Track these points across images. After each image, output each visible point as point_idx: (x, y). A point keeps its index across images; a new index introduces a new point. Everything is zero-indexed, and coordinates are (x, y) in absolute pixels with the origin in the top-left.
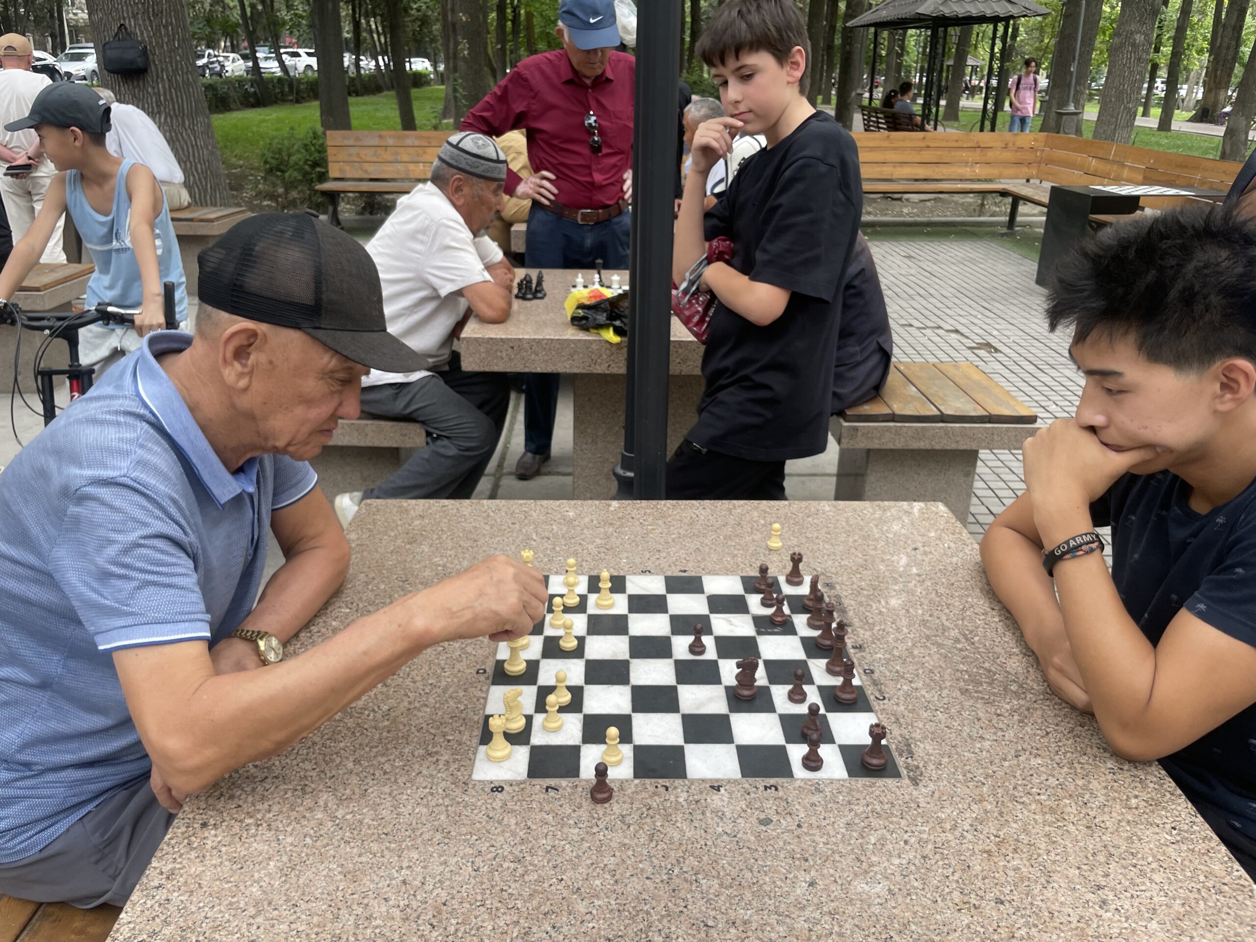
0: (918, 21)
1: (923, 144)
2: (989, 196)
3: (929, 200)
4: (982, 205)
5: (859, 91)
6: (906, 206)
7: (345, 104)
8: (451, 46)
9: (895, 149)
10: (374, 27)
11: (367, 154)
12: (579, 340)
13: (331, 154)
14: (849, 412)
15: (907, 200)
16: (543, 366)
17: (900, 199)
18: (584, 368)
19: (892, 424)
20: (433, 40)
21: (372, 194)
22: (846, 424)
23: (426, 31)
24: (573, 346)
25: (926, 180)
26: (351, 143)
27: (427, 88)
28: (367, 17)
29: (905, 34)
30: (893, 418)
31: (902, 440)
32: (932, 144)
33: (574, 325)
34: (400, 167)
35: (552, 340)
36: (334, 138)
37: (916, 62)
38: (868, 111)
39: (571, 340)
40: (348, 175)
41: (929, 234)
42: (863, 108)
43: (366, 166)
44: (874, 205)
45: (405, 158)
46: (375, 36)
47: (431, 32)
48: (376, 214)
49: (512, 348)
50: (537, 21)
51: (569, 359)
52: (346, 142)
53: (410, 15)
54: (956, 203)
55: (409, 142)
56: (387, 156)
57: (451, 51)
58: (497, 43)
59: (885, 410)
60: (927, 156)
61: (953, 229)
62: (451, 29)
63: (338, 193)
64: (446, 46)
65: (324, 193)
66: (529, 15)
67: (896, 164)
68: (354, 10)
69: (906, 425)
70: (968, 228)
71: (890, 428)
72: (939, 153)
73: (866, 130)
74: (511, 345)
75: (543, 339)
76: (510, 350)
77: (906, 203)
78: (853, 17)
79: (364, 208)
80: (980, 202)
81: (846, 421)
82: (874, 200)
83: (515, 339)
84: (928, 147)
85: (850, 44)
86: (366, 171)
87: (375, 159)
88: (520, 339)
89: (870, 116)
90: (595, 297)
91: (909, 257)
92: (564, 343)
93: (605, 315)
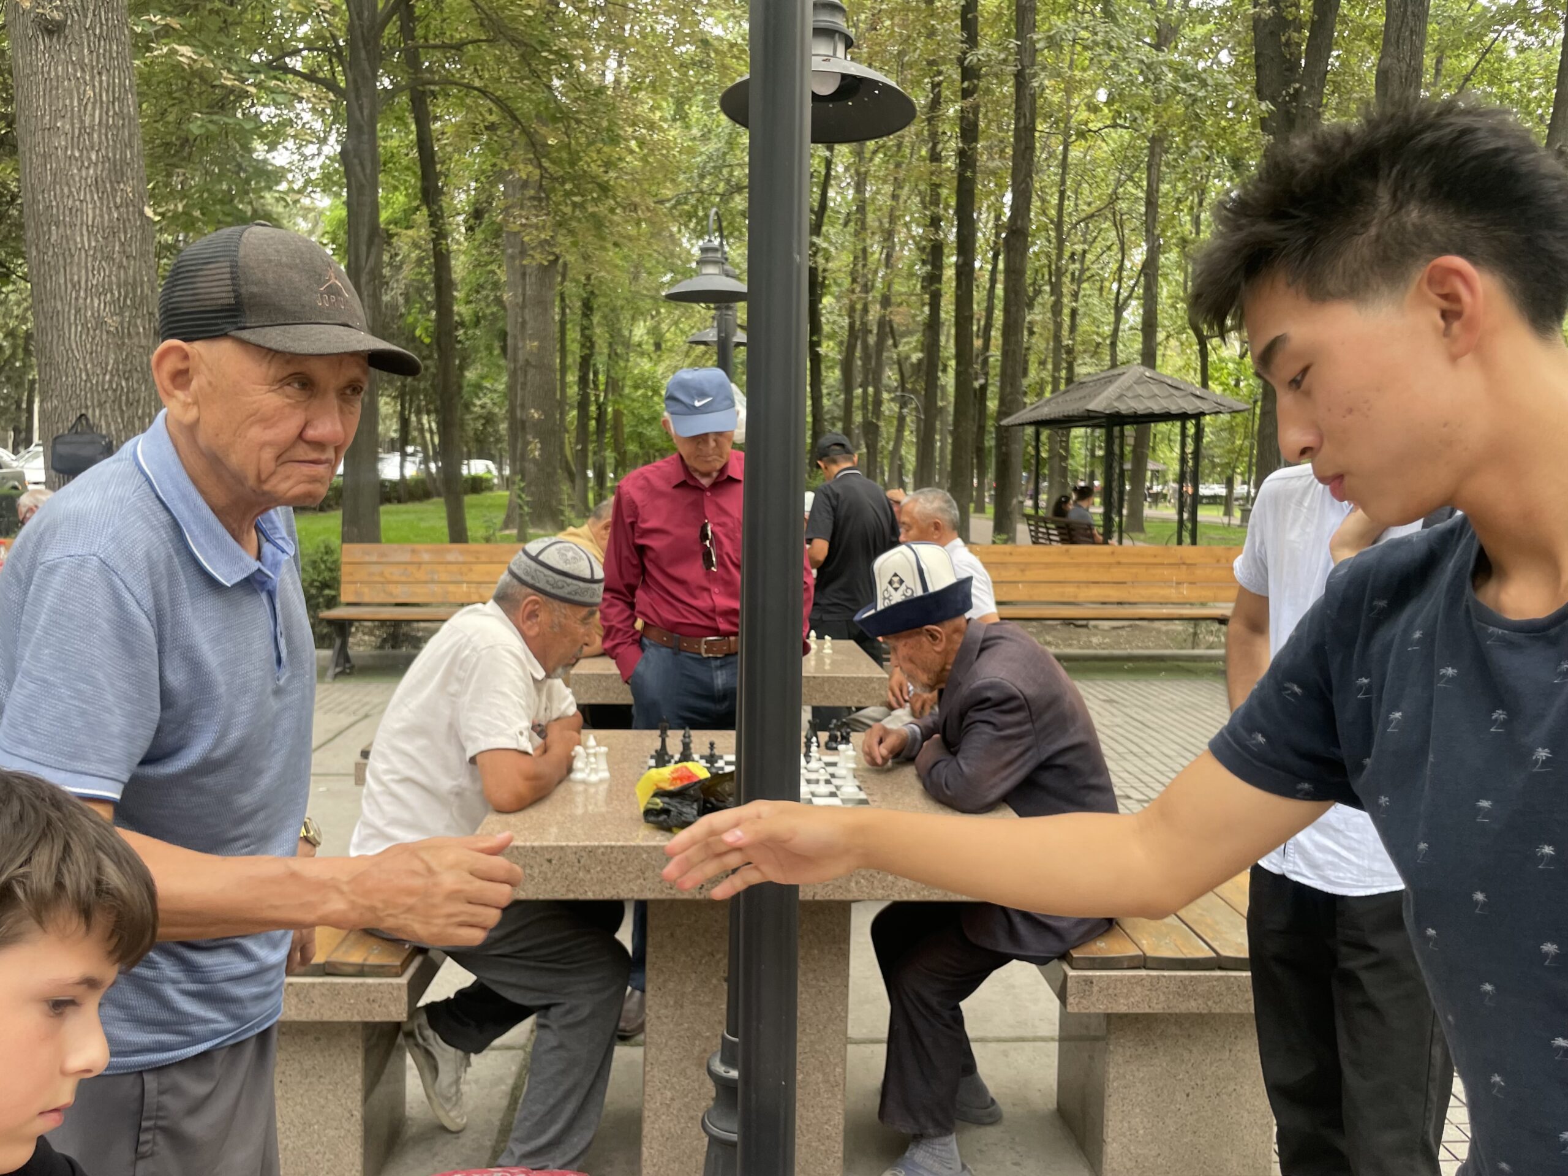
0: (1088, 419)
1: (1112, 560)
2: (1203, 624)
3: (1123, 627)
4: (1195, 634)
5: (1021, 498)
6: (1095, 635)
7: (375, 513)
8: (519, 446)
9: (1078, 565)
10: (427, 426)
11: (394, 573)
12: (655, 847)
13: (345, 573)
14: (1076, 954)
15: (1096, 627)
16: (597, 888)
17: (1086, 626)
18: (662, 891)
19: (1143, 973)
20: (498, 440)
21: (397, 623)
22: (1071, 973)
23: (490, 430)
24: (644, 856)
25: (1120, 603)
26: (374, 559)
27: (488, 494)
28: (418, 413)
29: (1068, 435)
30: (1144, 962)
31: (1162, 998)
32: (1124, 560)
33: (648, 821)
34: (436, 588)
35: (612, 847)
36: (352, 553)
37: (1085, 466)
38: (1035, 520)
39: (642, 848)
40: (366, 599)
41: (1131, 671)
42: (1028, 517)
43: (391, 588)
44: (1054, 633)
45: (444, 577)
46: (428, 436)
47: (497, 431)
48: (400, 647)
49: (550, 861)
50: (627, 420)
51: (638, 877)
52: (367, 559)
53: (471, 412)
54: (1159, 631)
55: (451, 557)
56: (421, 575)
57: (519, 452)
58: (577, 444)
59: (1132, 951)
60: (1117, 574)
61: (1162, 664)
62: (518, 427)
63: (350, 622)
64: (513, 446)
65: (331, 622)
66: (618, 414)
67: (1079, 583)
68: (402, 406)
69: (1166, 973)
70: (1181, 663)
71: (1142, 979)
72: (1134, 571)
73: (1034, 543)
74: (548, 856)
75: (598, 847)
76: (546, 865)
77: (1094, 631)
78: (1007, 414)
79: (384, 641)
80: (1191, 630)
81: (1073, 968)
82: (1053, 628)
83: (554, 848)
84: (1119, 563)
85: (1007, 445)
86: (391, 594)
87: (403, 579)
88: (562, 848)
89: (1037, 527)
90: (681, 779)
91: (1111, 701)
92: (631, 852)
93: (695, 806)
